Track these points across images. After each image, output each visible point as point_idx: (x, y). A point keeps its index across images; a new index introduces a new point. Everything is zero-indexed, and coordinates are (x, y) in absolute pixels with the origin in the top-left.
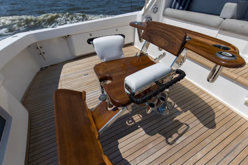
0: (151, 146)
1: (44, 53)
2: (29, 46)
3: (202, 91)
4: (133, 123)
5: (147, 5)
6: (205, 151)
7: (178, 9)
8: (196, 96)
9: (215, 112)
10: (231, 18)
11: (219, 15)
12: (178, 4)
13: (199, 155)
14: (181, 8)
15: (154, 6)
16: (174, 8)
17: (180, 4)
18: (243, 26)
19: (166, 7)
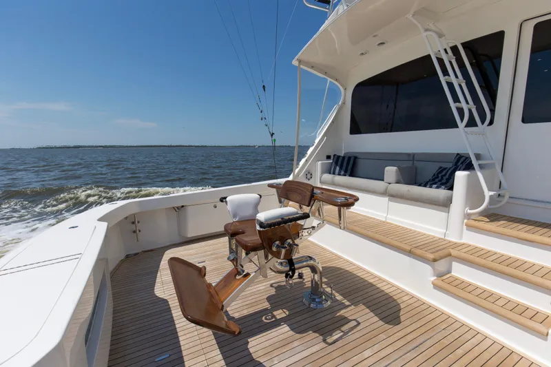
0: (296, 344)
1: (140, 231)
2: (126, 218)
3: (380, 279)
4: (274, 319)
5: (297, 170)
6: (376, 348)
7: (339, 174)
8: (372, 285)
9: (402, 307)
10: (397, 183)
11: (383, 180)
12: (338, 168)
13: (367, 353)
14: (342, 173)
15: (306, 171)
16: (334, 173)
17: (341, 168)
18: (408, 191)
19: (323, 172)
